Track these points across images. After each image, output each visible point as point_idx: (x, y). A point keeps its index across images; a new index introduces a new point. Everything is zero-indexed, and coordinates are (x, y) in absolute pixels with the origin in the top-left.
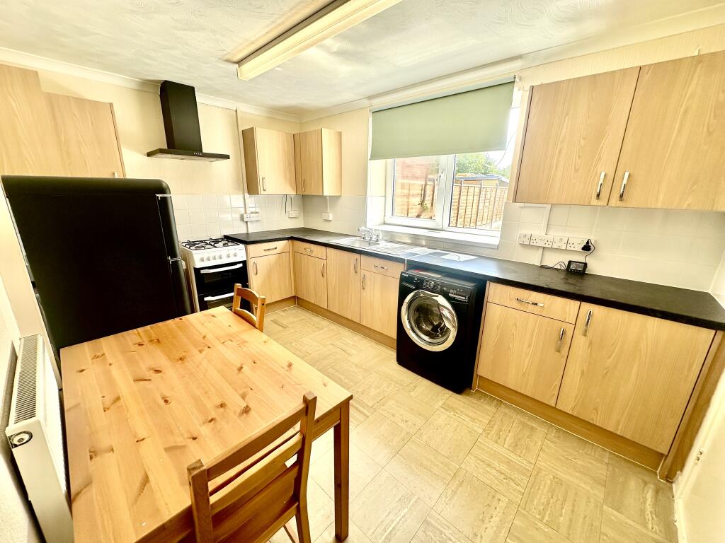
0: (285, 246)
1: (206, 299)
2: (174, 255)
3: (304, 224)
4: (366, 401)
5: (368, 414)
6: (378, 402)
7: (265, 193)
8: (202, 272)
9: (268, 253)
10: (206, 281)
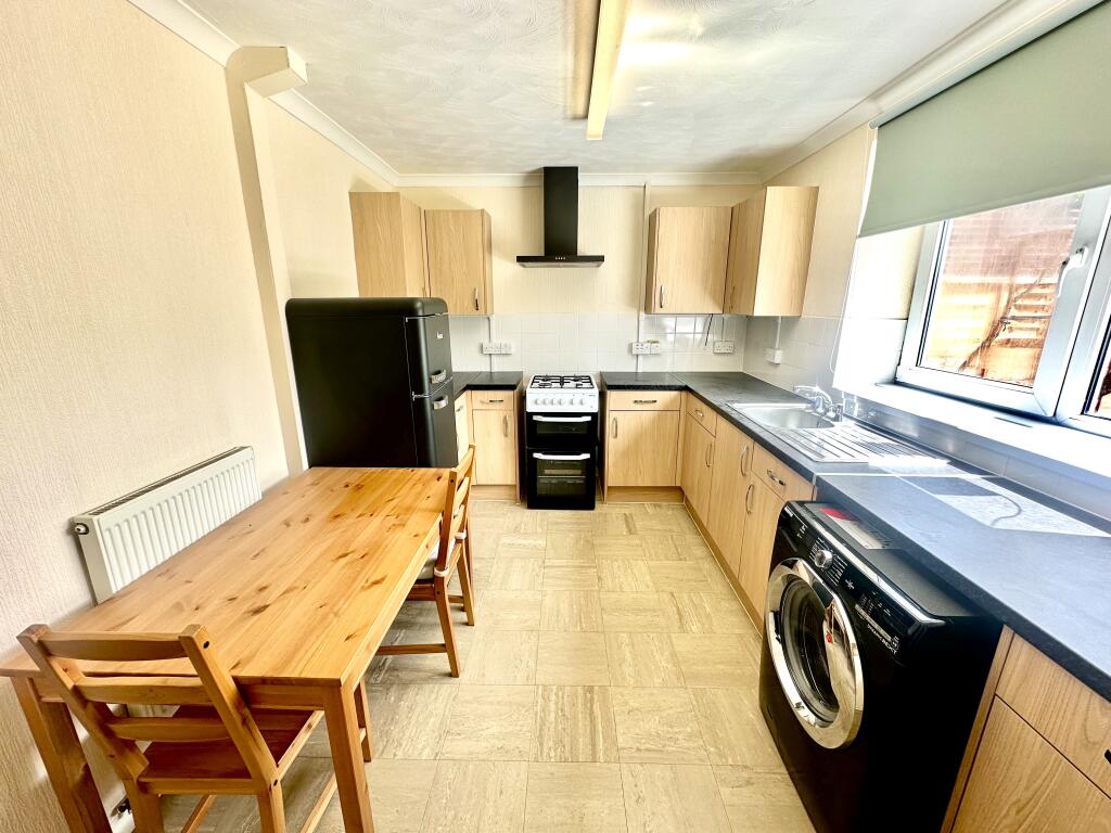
0: (673, 401)
1: (536, 455)
2: (420, 390)
3: (744, 368)
4: (621, 730)
5: (601, 755)
6: (639, 750)
7: (662, 311)
8: (535, 418)
9: (638, 407)
10: (540, 431)
